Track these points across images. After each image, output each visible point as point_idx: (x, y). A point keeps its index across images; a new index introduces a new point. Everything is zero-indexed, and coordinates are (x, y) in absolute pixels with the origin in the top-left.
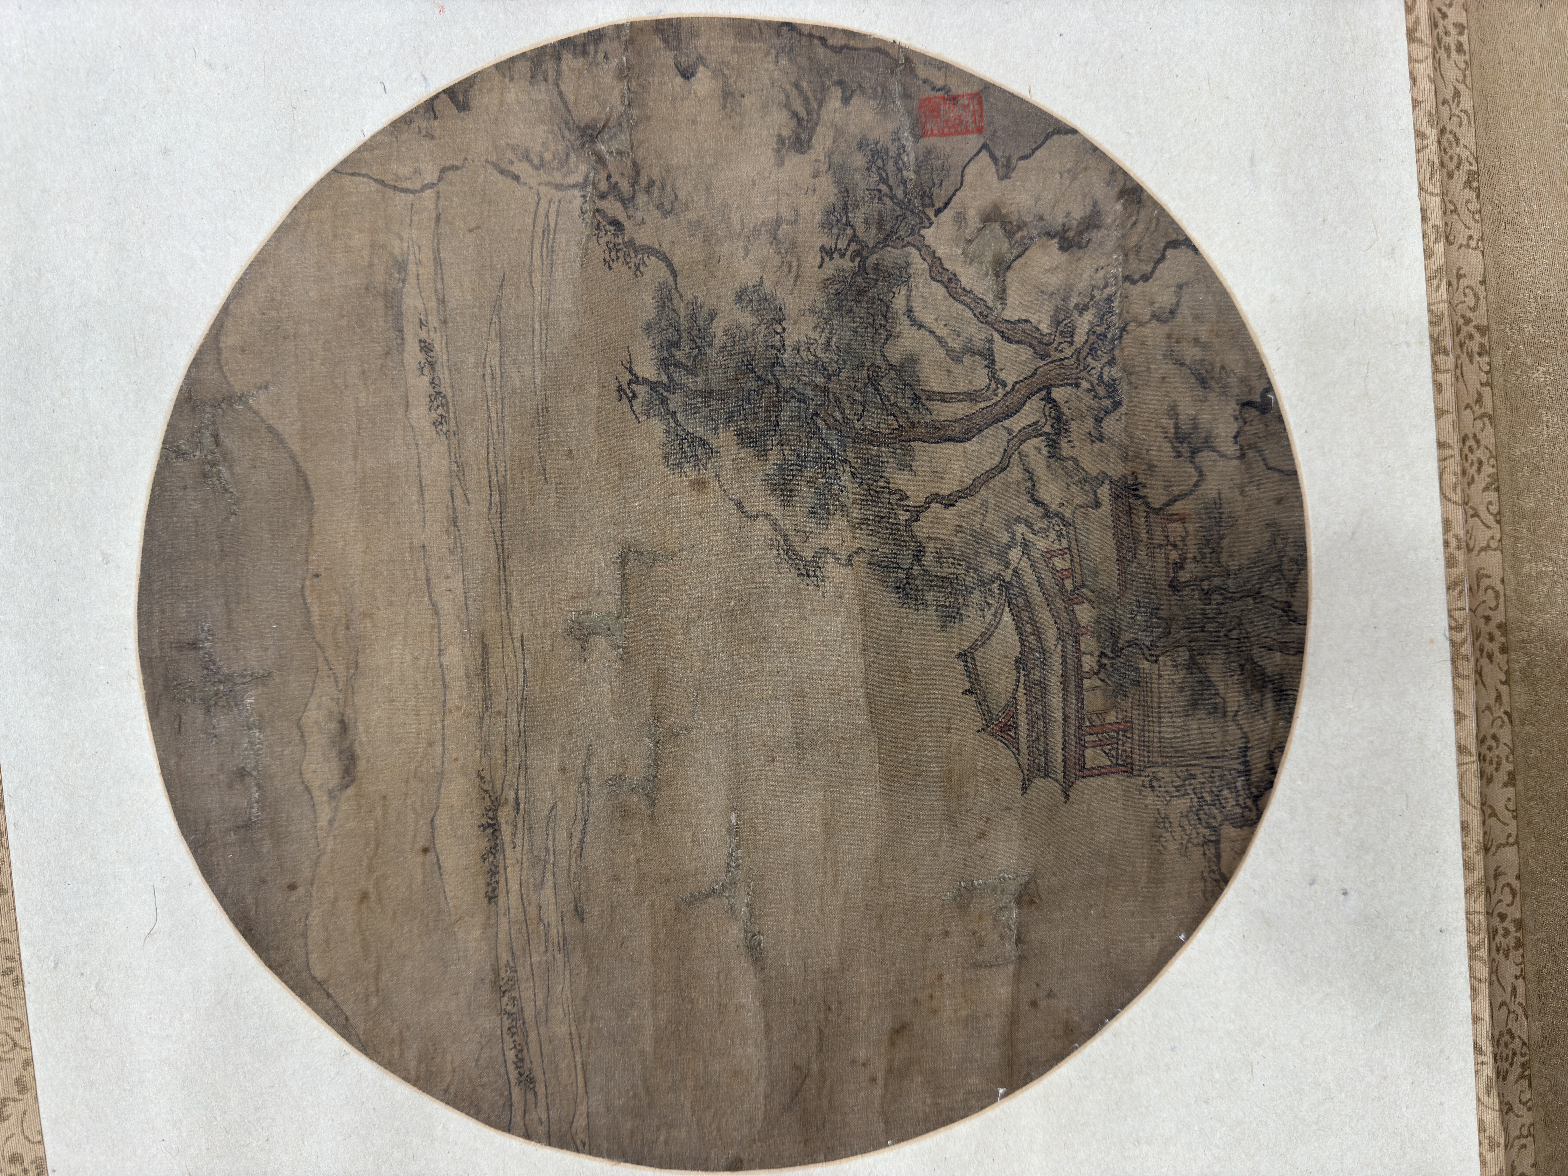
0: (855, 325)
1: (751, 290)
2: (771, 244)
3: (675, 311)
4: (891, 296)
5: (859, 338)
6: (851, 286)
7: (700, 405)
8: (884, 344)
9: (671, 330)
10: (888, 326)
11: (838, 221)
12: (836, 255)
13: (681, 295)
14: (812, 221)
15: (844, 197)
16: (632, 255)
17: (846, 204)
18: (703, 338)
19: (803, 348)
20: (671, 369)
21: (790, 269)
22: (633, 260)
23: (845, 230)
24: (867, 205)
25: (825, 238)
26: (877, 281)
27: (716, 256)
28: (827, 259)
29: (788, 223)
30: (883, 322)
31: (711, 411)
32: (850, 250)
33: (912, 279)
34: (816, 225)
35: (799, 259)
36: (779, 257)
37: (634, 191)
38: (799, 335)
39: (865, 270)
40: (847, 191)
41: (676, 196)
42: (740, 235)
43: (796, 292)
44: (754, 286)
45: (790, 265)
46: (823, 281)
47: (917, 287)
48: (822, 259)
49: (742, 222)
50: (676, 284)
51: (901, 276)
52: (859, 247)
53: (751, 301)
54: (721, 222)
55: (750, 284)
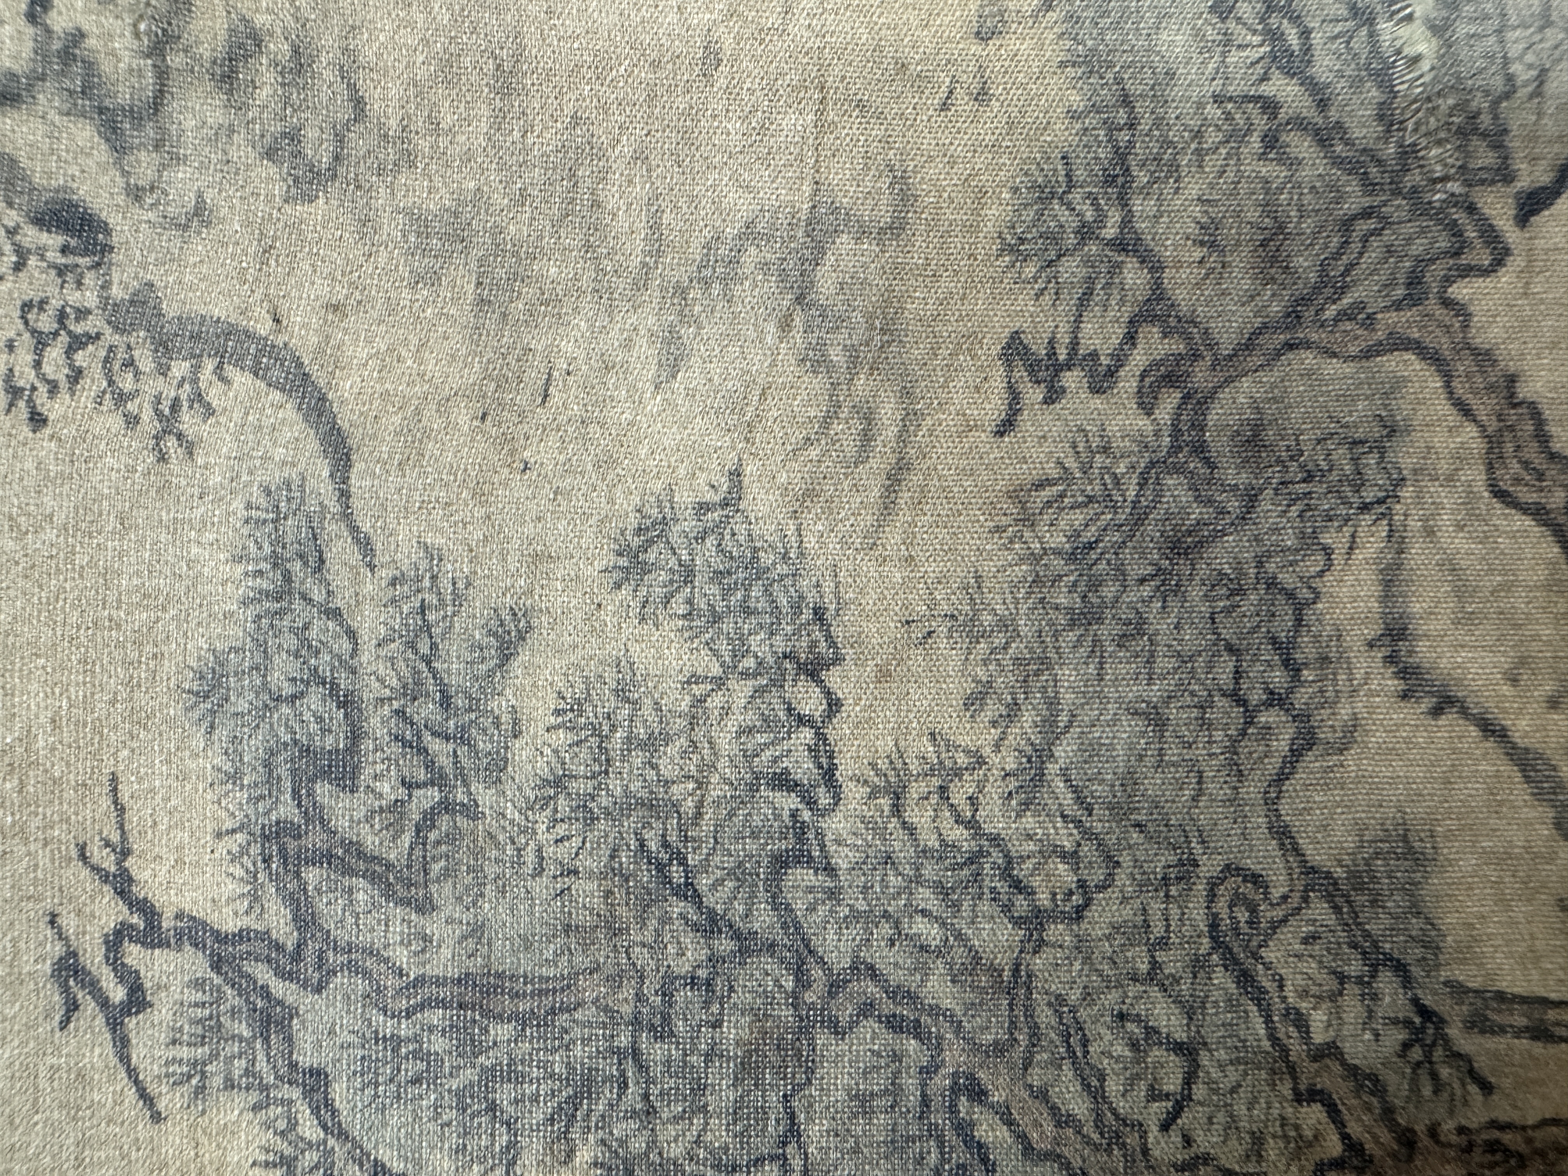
0: (1155, 692)
1: (689, 525)
2: (785, 325)
3: (335, 614)
4: (1313, 564)
5: (1173, 753)
6: (1139, 519)
7: (438, 1044)
8: (1281, 778)
9: (314, 700)
10: (1301, 697)
11: (1085, 232)
12: (1072, 379)
13: (365, 545)
14: (972, 229)
15: (1112, 128)
16: (145, 361)
17: (1121, 156)
18: (462, 737)
19: (916, 790)
20: (312, 875)
21: (867, 438)
22: (152, 386)
23: (1116, 268)
24: (1212, 163)
25: (1024, 301)
26: (1251, 499)
27: (534, 377)
28: (1034, 394)
29: (862, 233)
30: (1278, 678)
31: (490, 1075)
32: (1139, 359)
33: (1407, 493)
34: (986, 246)
35: (906, 394)
36: (818, 383)
37: (162, 74)
38: (901, 730)
39: (1200, 449)
40: (1126, 101)
41: (359, 103)
42: (641, 284)
43: (893, 537)
44: (703, 508)
45: (869, 418)
46: (1016, 495)
47: (1430, 532)
48: (1014, 395)
49: (655, 227)
50: (344, 495)
51: (1358, 482)
52: (1177, 346)
53: (688, 574)
54: (557, 224)
55: (685, 498)
